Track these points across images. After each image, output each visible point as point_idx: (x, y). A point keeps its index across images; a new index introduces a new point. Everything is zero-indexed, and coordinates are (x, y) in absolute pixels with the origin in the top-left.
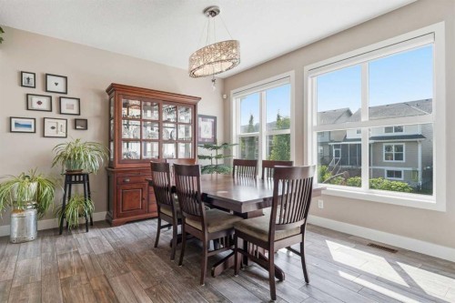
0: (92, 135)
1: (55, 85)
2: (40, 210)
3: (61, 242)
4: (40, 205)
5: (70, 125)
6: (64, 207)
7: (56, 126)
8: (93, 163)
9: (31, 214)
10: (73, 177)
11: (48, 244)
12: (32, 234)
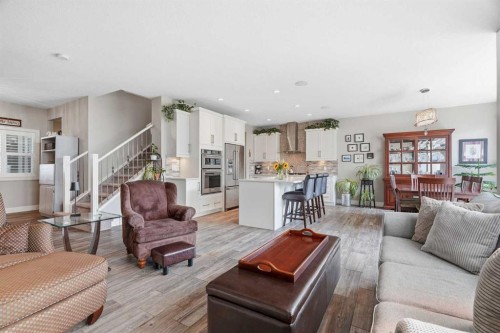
0: (376, 161)
1: (359, 138)
2: (352, 195)
3: (358, 209)
4: (352, 192)
5: (366, 156)
6: (361, 195)
7: (359, 158)
8: (375, 175)
9: (348, 195)
10: (366, 182)
11: (353, 208)
12: (349, 204)
